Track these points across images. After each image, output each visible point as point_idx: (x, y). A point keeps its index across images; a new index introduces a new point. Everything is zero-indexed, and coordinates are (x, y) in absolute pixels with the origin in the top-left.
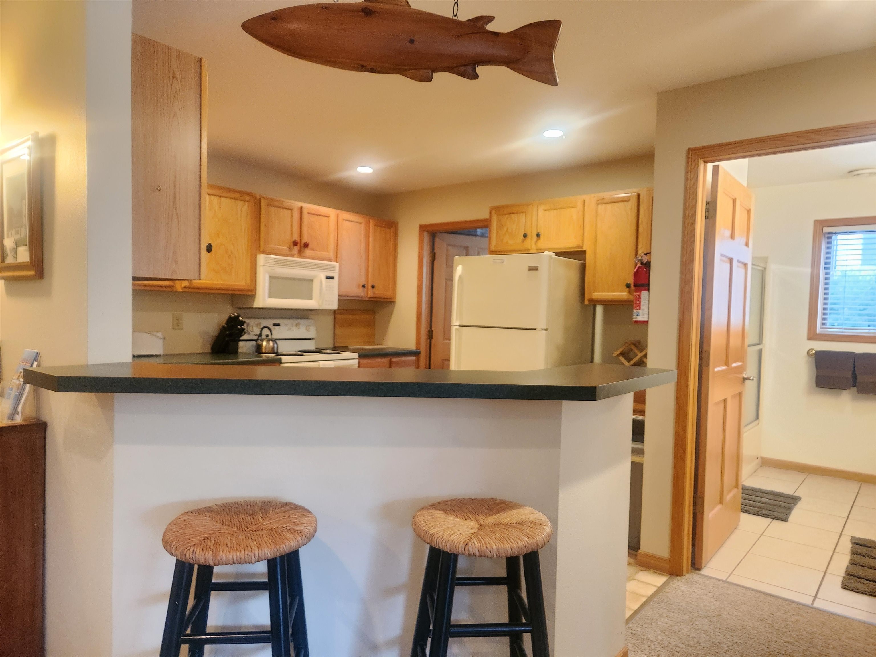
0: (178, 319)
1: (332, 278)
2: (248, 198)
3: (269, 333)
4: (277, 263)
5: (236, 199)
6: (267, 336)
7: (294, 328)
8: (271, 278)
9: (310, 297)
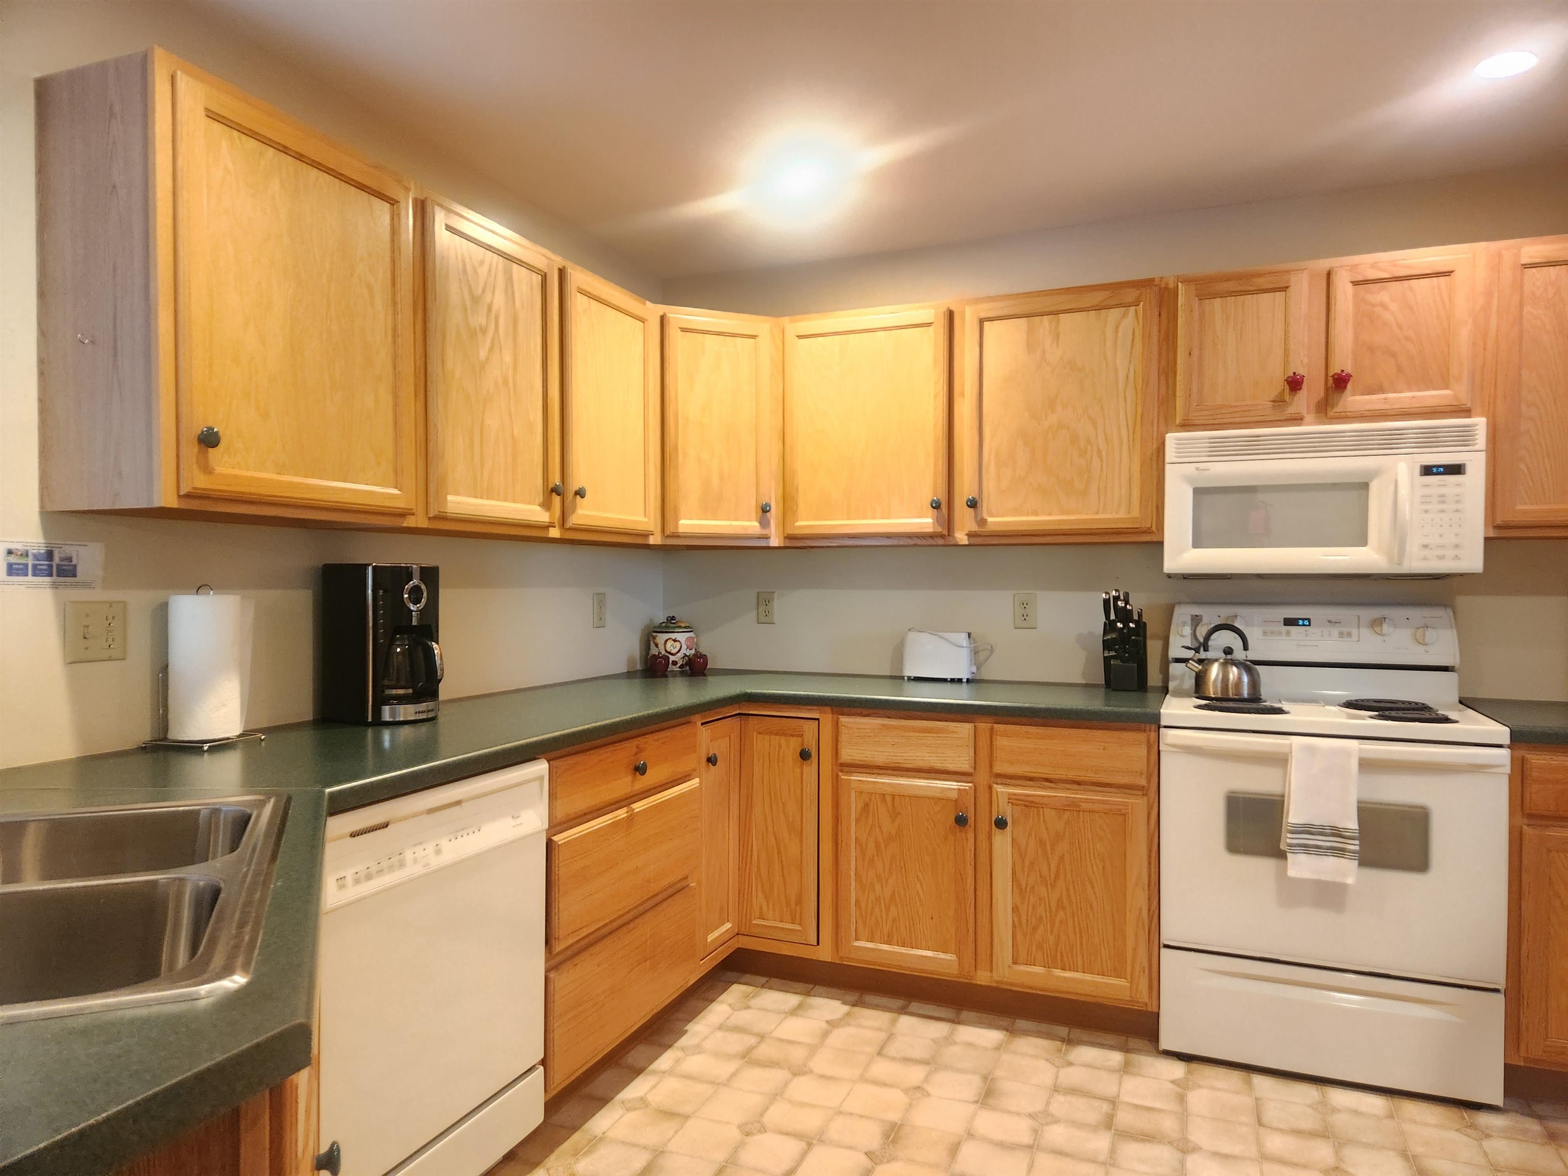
0: (1025, 605)
1: (1456, 469)
2: (1131, 295)
3: (1236, 643)
4: (1218, 451)
5: (1098, 308)
6: (1228, 651)
7: (1365, 632)
8: (1199, 492)
9: (1362, 541)
